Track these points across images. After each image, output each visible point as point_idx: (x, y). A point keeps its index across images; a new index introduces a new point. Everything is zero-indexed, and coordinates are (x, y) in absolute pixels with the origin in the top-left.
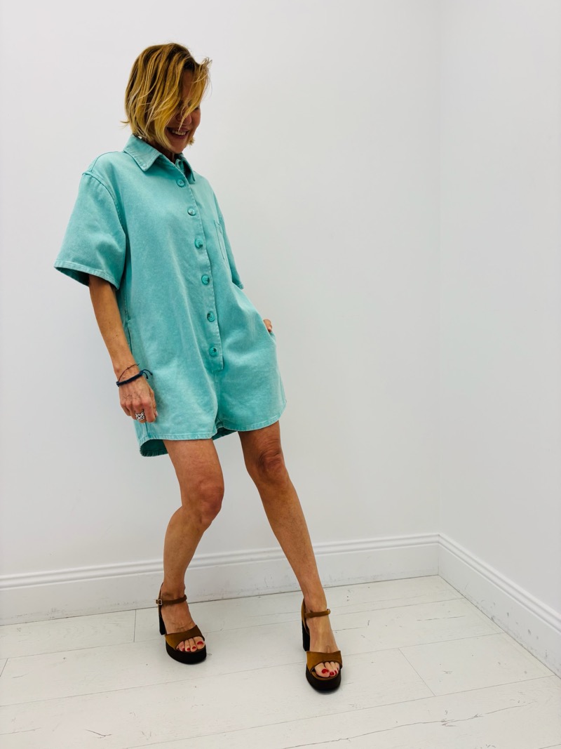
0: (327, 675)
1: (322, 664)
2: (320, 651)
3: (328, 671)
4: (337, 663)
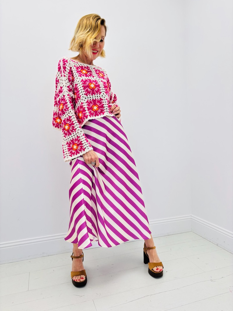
0: (158, 271)
1: (156, 267)
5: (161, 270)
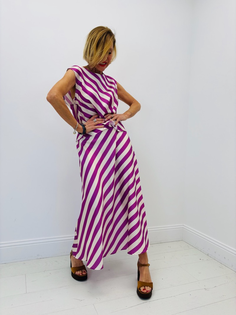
5: (148, 291)
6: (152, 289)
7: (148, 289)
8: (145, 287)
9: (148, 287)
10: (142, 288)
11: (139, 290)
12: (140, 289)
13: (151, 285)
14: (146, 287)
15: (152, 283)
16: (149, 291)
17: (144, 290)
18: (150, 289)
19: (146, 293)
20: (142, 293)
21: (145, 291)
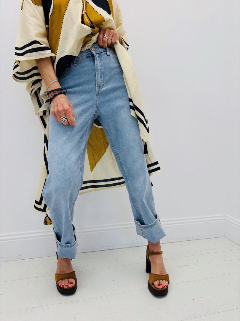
2: (157, 274)
3: (161, 285)
4: (166, 281)
5: (164, 287)
6: (169, 283)
7: (164, 283)
8: (159, 280)
9: (164, 281)
10: (156, 283)
11: (153, 286)
12: (153, 284)
13: (166, 278)
14: (161, 281)
15: (167, 275)
16: (166, 285)
17: (159, 285)
18: (167, 282)
19: (162, 288)
20: (156, 289)
21: (161, 287)
